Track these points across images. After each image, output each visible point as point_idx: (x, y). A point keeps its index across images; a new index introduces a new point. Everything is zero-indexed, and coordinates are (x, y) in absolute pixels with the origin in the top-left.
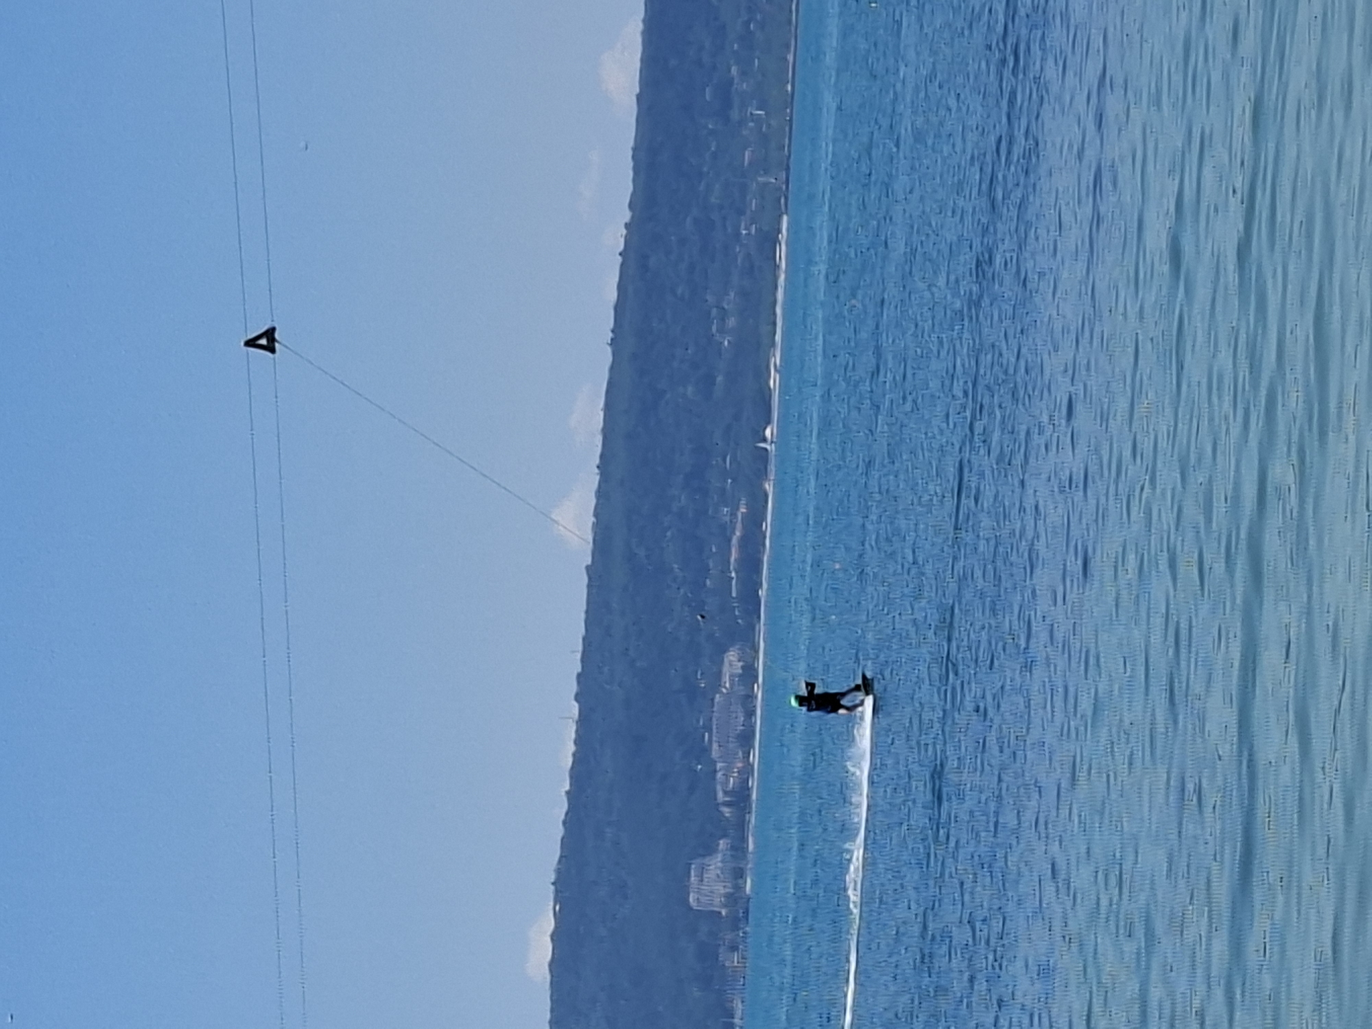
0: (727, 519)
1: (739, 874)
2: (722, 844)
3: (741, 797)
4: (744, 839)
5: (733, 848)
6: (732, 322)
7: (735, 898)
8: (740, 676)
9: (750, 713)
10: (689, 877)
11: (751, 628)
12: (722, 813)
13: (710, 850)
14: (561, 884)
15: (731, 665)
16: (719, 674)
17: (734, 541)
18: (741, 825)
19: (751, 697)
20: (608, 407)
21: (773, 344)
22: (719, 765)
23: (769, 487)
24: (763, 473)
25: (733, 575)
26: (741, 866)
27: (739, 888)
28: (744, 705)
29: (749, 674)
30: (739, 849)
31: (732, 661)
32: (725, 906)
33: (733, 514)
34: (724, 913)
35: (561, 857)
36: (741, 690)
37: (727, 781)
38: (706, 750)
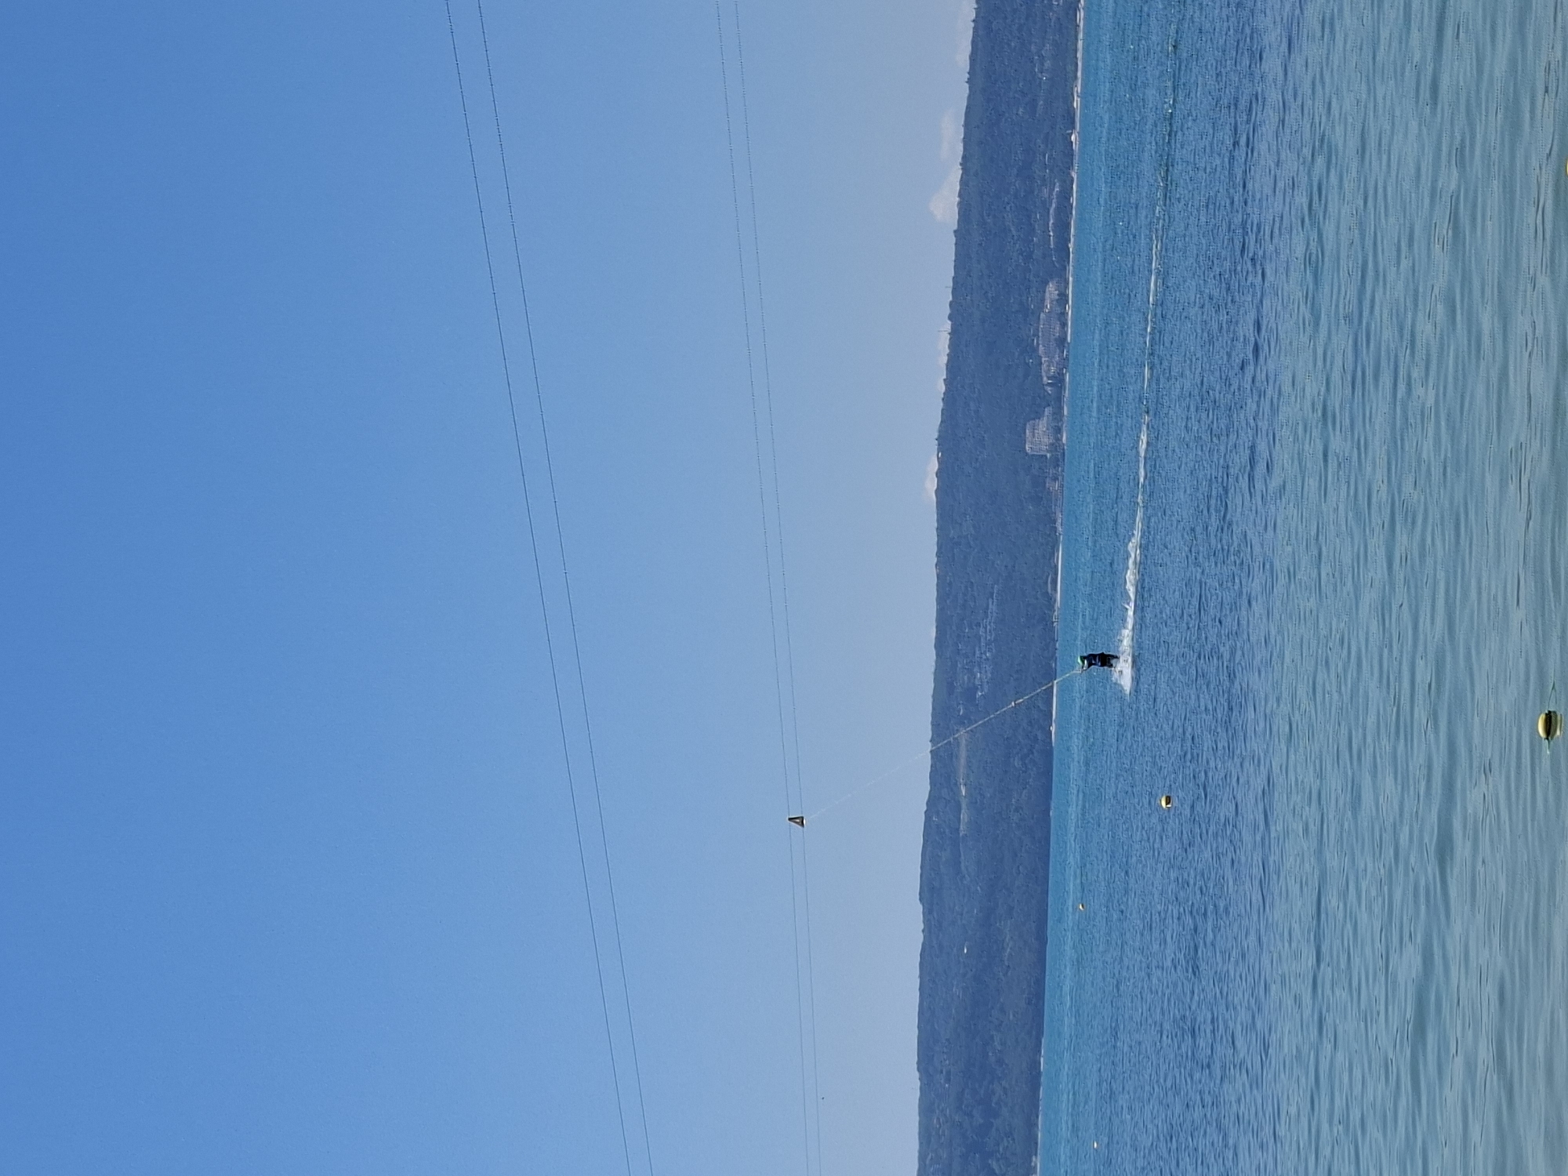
0: (1046, 196)
1: (1058, 430)
2: (1047, 411)
3: (1058, 381)
4: (1061, 408)
5: (1054, 413)
6: (1048, 64)
7: (1056, 446)
8: (1057, 300)
9: (1064, 325)
10: (1025, 433)
11: (1064, 268)
12: (1046, 391)
13: (1038, 416)
14: (942, 440)
15: (1050, 294)
16: (1043, 300)
17: (1052, 211)
18: (1059, 399)
19: (1064, 314)
20: (966, 125)
21: (1076, 77)
22: (1043, 359)
23: (1074, 175)
24: (1070, 166)
25: (1051, 234)
26: (1060, 424)
27: (1058, 440)
28: (1059, 320)
29: (1063, 298)
30: (1058, 414)
31: (1052, 290)
32: (1048, 451)
33: (1051, 194)
34: (1048, 455)
35: (942, 422)
36: (1058, 310)
37: (1049, 370)
38: (1036, 350)
